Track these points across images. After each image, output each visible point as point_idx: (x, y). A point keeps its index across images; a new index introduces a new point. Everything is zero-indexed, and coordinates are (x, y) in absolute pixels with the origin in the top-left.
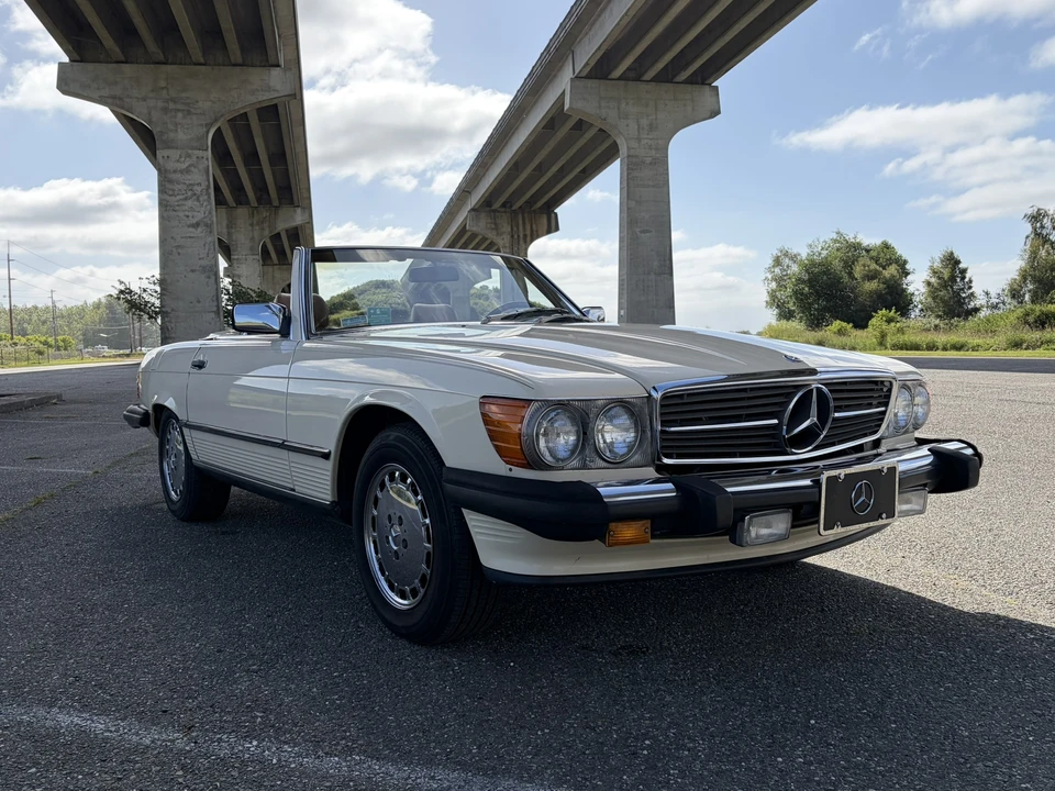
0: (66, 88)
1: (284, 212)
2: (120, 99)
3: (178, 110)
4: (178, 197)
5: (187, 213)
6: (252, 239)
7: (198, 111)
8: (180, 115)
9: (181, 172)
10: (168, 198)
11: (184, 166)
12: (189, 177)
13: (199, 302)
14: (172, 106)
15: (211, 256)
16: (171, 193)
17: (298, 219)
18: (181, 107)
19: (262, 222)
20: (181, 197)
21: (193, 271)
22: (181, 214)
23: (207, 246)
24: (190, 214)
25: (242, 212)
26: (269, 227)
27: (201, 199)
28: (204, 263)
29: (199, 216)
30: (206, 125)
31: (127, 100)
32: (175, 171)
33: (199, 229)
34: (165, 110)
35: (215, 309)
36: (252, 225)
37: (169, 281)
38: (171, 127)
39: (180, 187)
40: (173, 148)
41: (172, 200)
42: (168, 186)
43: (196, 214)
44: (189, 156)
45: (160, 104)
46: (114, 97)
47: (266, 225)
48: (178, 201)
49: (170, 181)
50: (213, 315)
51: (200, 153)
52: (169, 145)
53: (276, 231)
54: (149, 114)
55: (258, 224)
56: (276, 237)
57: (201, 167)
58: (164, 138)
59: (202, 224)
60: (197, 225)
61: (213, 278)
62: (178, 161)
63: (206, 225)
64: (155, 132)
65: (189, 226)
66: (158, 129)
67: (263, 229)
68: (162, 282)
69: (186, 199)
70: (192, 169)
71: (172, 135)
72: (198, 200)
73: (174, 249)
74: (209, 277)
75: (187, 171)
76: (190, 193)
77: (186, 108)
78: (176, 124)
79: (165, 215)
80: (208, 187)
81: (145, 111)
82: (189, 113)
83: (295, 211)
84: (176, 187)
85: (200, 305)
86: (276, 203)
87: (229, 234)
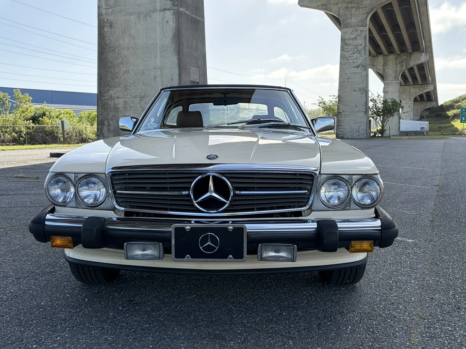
0: (302, 4)
1: (415, 56)
2: (326, 5)
3: (352, 7)
4: (350, 53)
5: (353, 61)
6: (396, 72)
7: (363, 6)
8: (354, 9)
9: (352, 39)
10: (345, 53)
11: (354, 36)
12: (356, 42)
13: (356, 107)
14: (350, 5)
15: (364, 82)
16: (346, 51)
17: (423, 58)
18: (354, 5)
19: (402, 62)
20: (352, 52)
21: (354, 91)
22: (351, 61)
23: (363, 77)
24: (355, 61)
25: (391, 57)
26: (406, 64)
27: (361, 52)
28: (360, 86)
29: (359, 62)
30: (367, 13)
31: (329, 6)
32: (349, 39)
33: (359, 69)
34: (347, 8)
35: (364, 110)
36: (396, 64)
37: (342, 96)
38: (349, 16)
39: (351, 47)
40: (349, 27)
41: (347, 54)
42: (346, 47)
43: (358, 60)
44: (357, 30)
45: (345, 5)
46: (323, 5)
47: (404, 64)
48: (350, 55)
49: (347, 45)
50: (363, 113)
51: (362, 28)
52: (347, 26)
53: (410, 67)
54: (339, 11)
55: (399, 63)
56: (411, 70)
57: (363, 35)
58: (345, 22)
59: (361, 66)
60: (358, 67)
61: (365, 94)
62: (351, 34)
63: (363, 66)
64: (341, 20)
65: (354, 67)
66: (343, 18)
67: (402, 66)
68: (339, 97)
69: (354, 53)
70: (358, 37)
71: (349, 21)
72: (360, 53)
73: (346, 80)
74: (362, 94)
75: (355, 38)
76: (356, 50)
77: (357, 5)
78: (351, 15)
79: (343, 62)
80: (365, 46)
81: (337, 10)
82: (358, 8)
83: (421, 55)
84: (349, 47)
85: (357, 108)
86: (410, 51)
87: (384, 70)
